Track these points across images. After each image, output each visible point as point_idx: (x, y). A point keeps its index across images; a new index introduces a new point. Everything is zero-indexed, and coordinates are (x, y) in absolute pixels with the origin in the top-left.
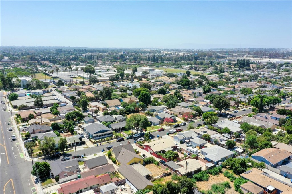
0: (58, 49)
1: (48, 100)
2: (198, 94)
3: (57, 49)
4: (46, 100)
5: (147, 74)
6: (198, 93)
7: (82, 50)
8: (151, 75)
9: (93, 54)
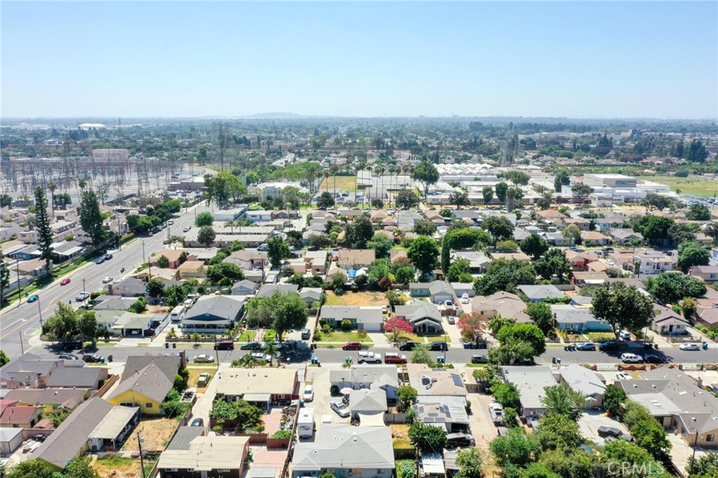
0: (475, 123)
1: (258, 234)
2: (650, 268)
3: (471, 123)
4: (255, 234)
5: (586, 195)
6: (648, 264)
7: (530, 124)
8: (600, 198)
9: (561, 134)
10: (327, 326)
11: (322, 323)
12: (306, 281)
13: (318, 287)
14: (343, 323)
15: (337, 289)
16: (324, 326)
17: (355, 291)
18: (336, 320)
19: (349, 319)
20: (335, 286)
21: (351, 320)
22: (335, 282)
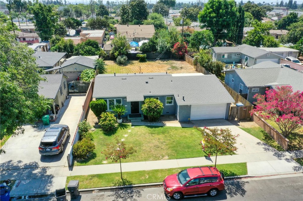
10: (109, 116)
11: (99, 109)
12: (76, 47)
13: (94, 54)
14: (145, 107)
15: (119, 57)
16: (103, 115)
17: (142, 60)
18: (129, 100)
19: (157, 97)
20: (116, 54)
21: (162, 98)
22: (116, 49)
